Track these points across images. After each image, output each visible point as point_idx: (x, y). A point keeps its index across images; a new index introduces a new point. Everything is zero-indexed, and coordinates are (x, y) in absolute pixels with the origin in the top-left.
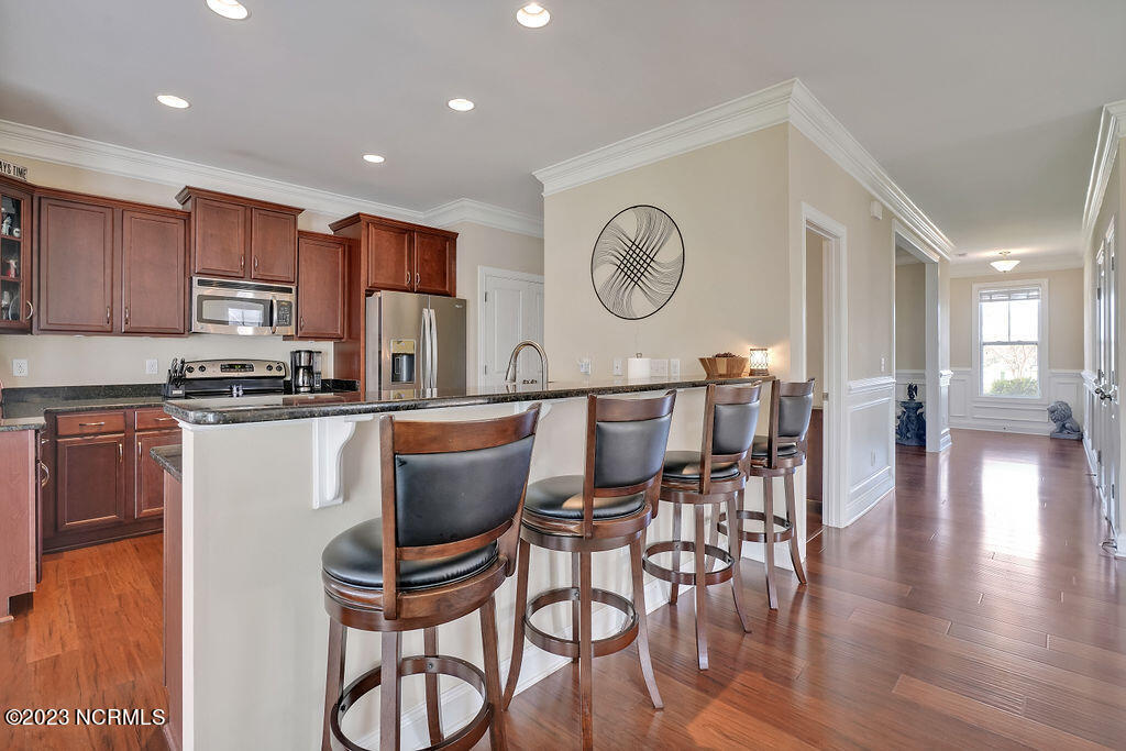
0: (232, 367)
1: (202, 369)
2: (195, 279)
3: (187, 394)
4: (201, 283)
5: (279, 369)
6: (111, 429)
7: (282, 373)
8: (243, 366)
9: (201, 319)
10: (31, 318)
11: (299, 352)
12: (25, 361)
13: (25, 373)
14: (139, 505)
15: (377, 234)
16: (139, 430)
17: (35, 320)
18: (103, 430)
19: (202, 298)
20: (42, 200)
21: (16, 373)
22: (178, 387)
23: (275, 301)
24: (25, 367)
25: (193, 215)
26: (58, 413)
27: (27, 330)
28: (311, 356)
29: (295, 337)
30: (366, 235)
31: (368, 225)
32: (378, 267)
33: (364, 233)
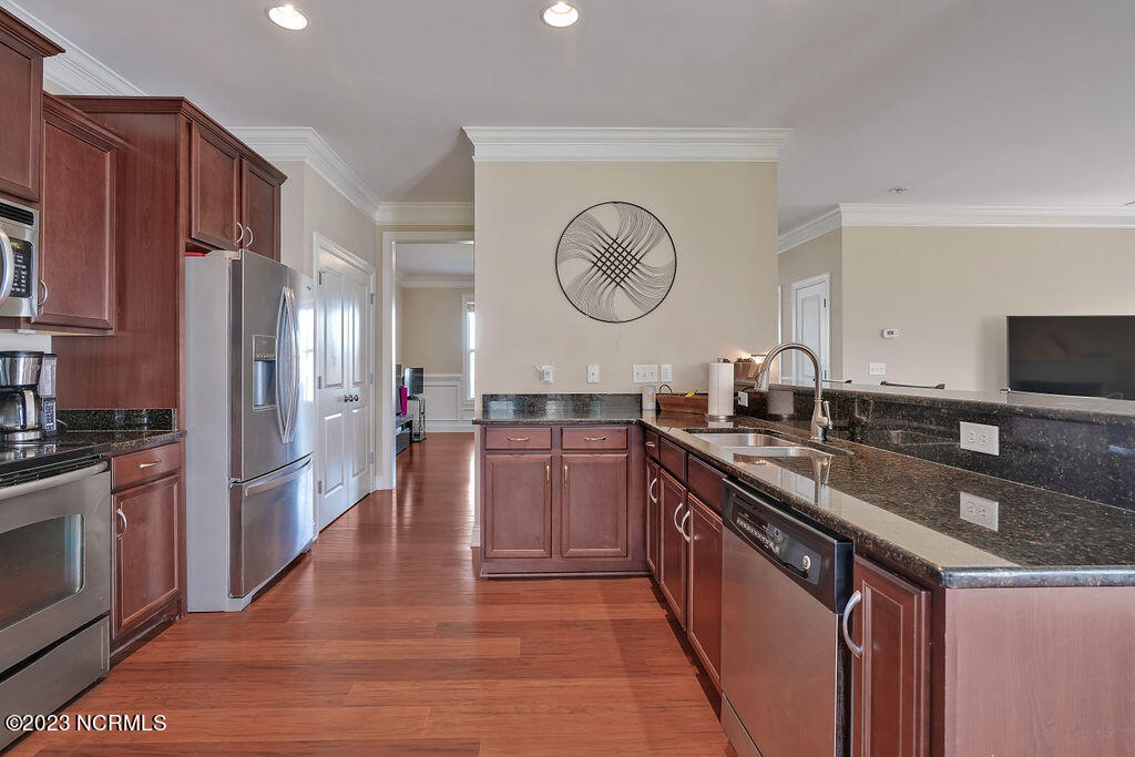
11: (15, 354)
15: (201, 146)
28: (40, 363)
29: (22, 324)
30: (187, 140)
31: (189, 126)
32: (204, 207)
33: (183, 136)
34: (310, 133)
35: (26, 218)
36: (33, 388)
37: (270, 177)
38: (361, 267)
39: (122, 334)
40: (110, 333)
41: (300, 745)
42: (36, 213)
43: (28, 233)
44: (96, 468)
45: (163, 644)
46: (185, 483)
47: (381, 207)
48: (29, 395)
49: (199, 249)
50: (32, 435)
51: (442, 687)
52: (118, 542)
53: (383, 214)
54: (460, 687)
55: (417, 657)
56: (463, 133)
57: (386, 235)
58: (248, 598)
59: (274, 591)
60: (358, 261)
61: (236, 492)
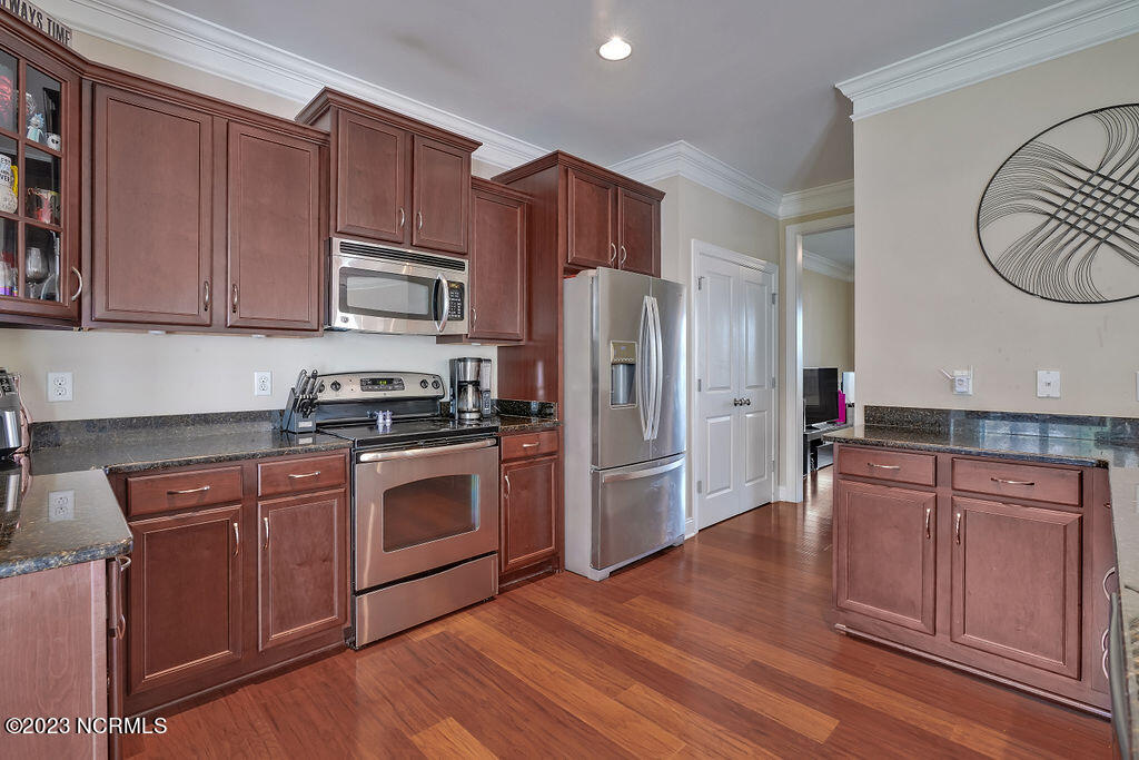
0: (375, 382)
1: (336, 386)
2: (337, 241)
3: (318, 425)
4: (345, 248)
5: (436, 385)
6: (221, 497)
7: (438, 392)
8: (390, 381)
9: (344, 307)
10: (80, 298)
11: (464, 360)
12: (68, 376)
13: (68, 396)
14: (266, 629)
15: (578, 186)
16: (264, 497)
17: (86, 302)
18: (207, 500)
19: (346, 273)
20: (98, 87)
21: (53, 396)
22: (305, 416)
23: (444, 282)
24: (68, 387)
25: (332, 139)
26: (130, 472)
27: (72, 320)
28: (479, 366)
29: (464, 339)
30: (564, 186)
31: (567, 171)
32: (579, 235)
33: (562, 183)
34: (682, 146)
35: (461, 266)
36: (476, 384)
37: (649, 198)
38: (762, 268)
39: (531, 343)
40: (522, 343)
41: (565, 714)
42: (466, 262)
43: (462, 277)
44: (489, 442)
45: (539, 589)
46: (563, 462)
47: (783, 200)
48: (470, 389)
49: (573, 270)
50: (474, 416)
51: (710, 729)
52: (506, 500)
53: (786, 206)
54: (730, 740)
55: (708, 686)
56: (837, 91)
57: (791, 230)
58: (605, 572)
59: (632, 573)
60: (760, 263)
61: (595, 476)
